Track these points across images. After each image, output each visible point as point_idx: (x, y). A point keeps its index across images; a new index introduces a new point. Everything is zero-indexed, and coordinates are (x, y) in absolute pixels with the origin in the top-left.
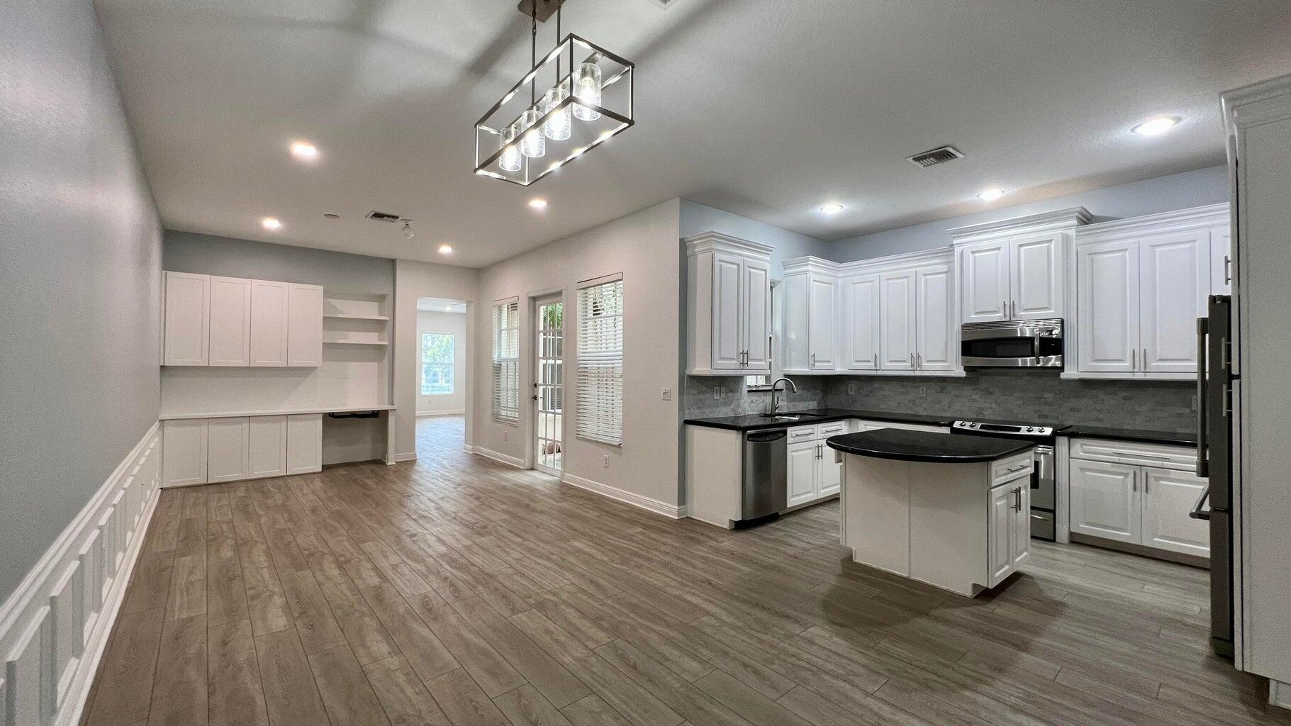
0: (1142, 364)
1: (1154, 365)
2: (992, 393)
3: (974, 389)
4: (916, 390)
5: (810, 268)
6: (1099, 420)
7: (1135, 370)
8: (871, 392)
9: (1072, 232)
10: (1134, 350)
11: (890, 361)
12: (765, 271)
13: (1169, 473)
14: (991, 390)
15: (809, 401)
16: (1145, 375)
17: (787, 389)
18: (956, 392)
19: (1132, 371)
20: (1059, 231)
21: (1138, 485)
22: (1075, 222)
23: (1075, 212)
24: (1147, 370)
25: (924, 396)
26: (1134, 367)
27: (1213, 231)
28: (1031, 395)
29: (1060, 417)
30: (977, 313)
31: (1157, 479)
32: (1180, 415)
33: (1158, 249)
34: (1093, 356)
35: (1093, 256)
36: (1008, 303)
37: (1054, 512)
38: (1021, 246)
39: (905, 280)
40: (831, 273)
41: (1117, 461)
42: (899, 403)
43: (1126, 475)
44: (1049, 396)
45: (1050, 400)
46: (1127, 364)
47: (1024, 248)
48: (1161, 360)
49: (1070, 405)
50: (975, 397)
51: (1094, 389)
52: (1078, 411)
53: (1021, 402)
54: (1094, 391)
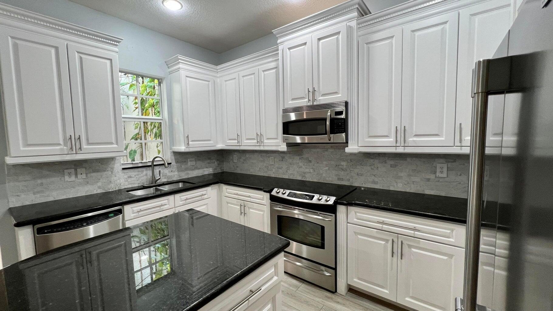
0: (402, 139)
1: (411, 140)
2: (310, 161)
3: (300, 159)
5: (181, 66)
6: (374, 182)
7: (398, 145)
8: (245, 160)
9: (354, 24)
10: (396, 127)
11: (247, 139)
12: (111, 60)
13: (419, 242)
14: (310, 159)
15: (203, 168)
16: (404, 149)
17: (177, 162)
18: (291, 161)
19: (395, 145)
20: (344, 23)
21: (395, 251)
22: (355, 14)
23: (355, 4)
24: (406, 145)
25: (273, 163)
26: (396, 143)
27: (461, 11)
28: (333, 163)
29: (351, 180)
30: (293, 99)
31: (410, 246)
32: (428, 180)
33: (417, 34)
34: (368, 134)
35: (370, 45)
36: (311, 90)
37: (335, 269)
38: (319, 39)
39: (253, 76)
40: (208, 73)
41: (380, 228)
42: (260, 168)
43: (387, 241)
44: (344, 164)
45: (345, 167)
46: (391, 140)
47: (321, 41)
48: (416, 135)
49: (356, 171)
50: (301, 164)
51: (372, 158)
52: (361, 175)
53: (327, 168)
54: (372, 160)
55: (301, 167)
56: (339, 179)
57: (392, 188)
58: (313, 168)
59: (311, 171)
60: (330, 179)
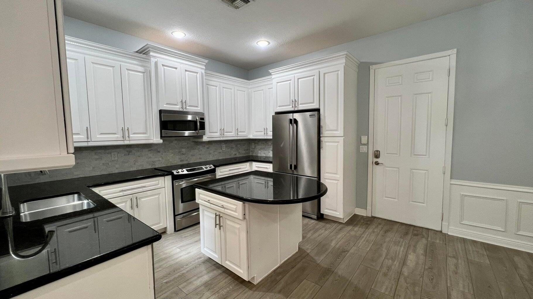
2: (159, 152)
3: (149, 151)
4: (109, 155)
6: (200, 158)
11: (101, 134)
18: (138, 153)
20: (200, 69)
28: (177, 150)
30: (167, 104)
34: (209, 131)
35: (209, 86)
38: (186, 71)
39: (111, 68)
44: (184, 150)
46: (218, 134)
49: (191, 153)
50: (150, 155)
51: (198, 145)
52: (194, 156)
53: (173, 155)
54: (199, 146)
55: (150, 158)
56: (181, 161)
57: (208, 160)
58: (161, 157)
59: (160, 159)
60: (175, 162)
